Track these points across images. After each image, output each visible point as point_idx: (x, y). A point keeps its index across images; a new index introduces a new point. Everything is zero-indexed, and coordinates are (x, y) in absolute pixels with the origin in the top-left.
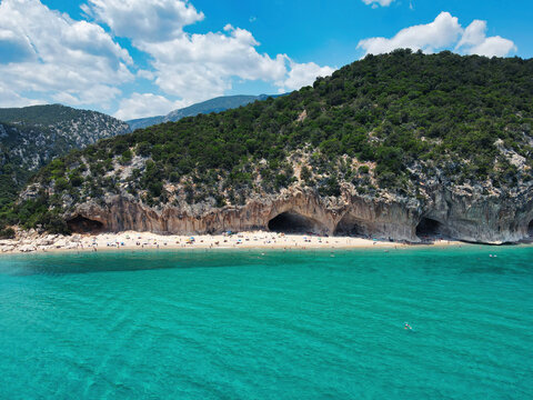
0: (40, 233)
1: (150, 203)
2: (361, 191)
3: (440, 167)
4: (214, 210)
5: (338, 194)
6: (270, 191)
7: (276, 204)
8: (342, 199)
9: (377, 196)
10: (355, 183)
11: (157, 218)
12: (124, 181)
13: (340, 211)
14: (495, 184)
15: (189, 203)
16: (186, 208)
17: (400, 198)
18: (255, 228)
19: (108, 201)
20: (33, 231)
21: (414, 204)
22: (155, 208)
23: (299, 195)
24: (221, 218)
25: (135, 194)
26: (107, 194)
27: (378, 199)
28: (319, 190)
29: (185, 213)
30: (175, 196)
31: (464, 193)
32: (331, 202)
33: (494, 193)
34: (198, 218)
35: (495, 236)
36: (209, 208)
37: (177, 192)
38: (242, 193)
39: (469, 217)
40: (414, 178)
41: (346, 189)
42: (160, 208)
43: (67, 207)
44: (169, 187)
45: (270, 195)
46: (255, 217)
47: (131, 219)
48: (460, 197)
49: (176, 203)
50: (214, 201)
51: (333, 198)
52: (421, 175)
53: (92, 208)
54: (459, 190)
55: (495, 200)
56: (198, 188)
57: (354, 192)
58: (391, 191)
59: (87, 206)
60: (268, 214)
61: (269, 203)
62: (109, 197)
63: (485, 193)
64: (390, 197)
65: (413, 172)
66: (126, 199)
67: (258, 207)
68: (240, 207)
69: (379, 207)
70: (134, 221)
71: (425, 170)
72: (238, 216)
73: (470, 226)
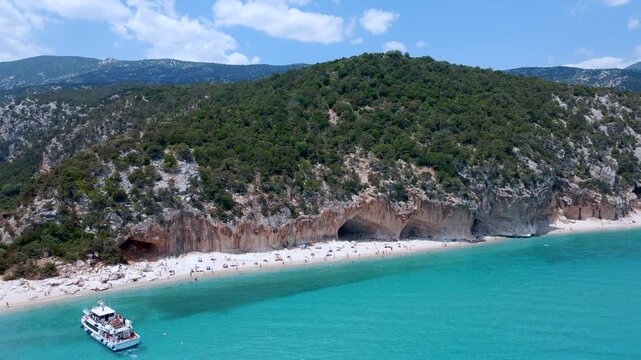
0: (92, 265)
1: (224, 218)
2: (431, 196)
3: (485, 173)
4: (290, 221)
5: (406, 199)
6: (342, 198)
7: (347, 212)
8: (411, 204)
9: (445, 200)
10: (424, 188)
11: (230, 234)
12: (184, 193)
13: (409, 216)
14: (527, 186)
15: (266, 215)
16: (262, 221)
17: (465, 201)
18: (326, 238)
19: (168, 218)
20: (81, 263)
21: (474, 206)
22: (230, 224)
23: (372, 202)
24: (295, 229)
25: (200, 207)
26: (165, 210)
27: (447, 203)
28: (391, 196)
29: (262, 227)
30: (249, 209)
31: (506, 195)
32: (401, 207)
33: (526, 195)
34: (275, 231)
35: (526, 231)
36: (285, 220)
37: (250, 204)
38: (313, 202)
39: (508, 215)
40: (466, 182)
41: (414, 195)
42: (235, 223)
43: (118, 229)
44: (239, 199)
45: (343, 203)
46: (328, 226)
47: (194, 237)
48: (502, 198)
49: (252, 216)
50: (289, 211)
51: (402, 203)
52: (471, 179)
53: (150, 229)
54: (502, 192)
55: (526, 200)
56: (271, 198)
57: (425, 197)
58: (456, 196)
59: (144, 226)
60: (339, 222)
61: (342, 211)
62: (168, 213)
63: (521, 194)
64: (457, 201)
65: (465, 176)
66: (190, 215)
67: (332, 215)
68: (314, 217)
69: (446, 210)
70: (199, 240)
71: (474, 174)
72: (311, 227)
73: (505, 223)
